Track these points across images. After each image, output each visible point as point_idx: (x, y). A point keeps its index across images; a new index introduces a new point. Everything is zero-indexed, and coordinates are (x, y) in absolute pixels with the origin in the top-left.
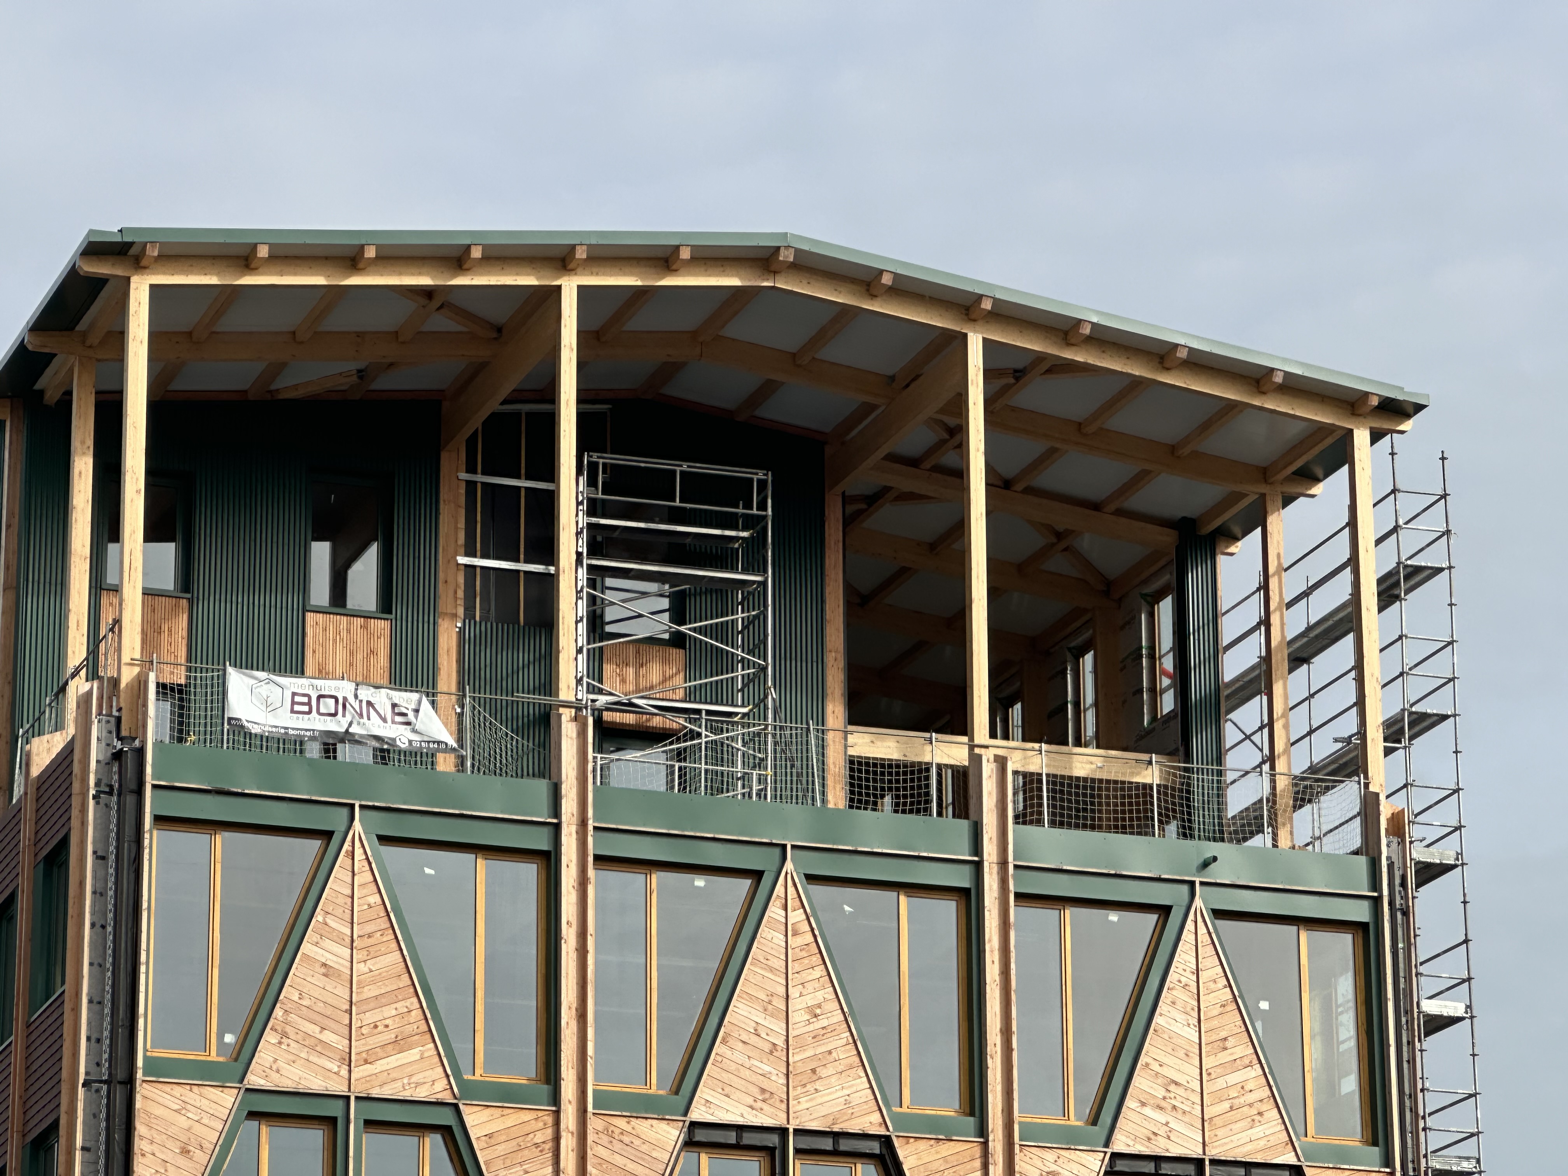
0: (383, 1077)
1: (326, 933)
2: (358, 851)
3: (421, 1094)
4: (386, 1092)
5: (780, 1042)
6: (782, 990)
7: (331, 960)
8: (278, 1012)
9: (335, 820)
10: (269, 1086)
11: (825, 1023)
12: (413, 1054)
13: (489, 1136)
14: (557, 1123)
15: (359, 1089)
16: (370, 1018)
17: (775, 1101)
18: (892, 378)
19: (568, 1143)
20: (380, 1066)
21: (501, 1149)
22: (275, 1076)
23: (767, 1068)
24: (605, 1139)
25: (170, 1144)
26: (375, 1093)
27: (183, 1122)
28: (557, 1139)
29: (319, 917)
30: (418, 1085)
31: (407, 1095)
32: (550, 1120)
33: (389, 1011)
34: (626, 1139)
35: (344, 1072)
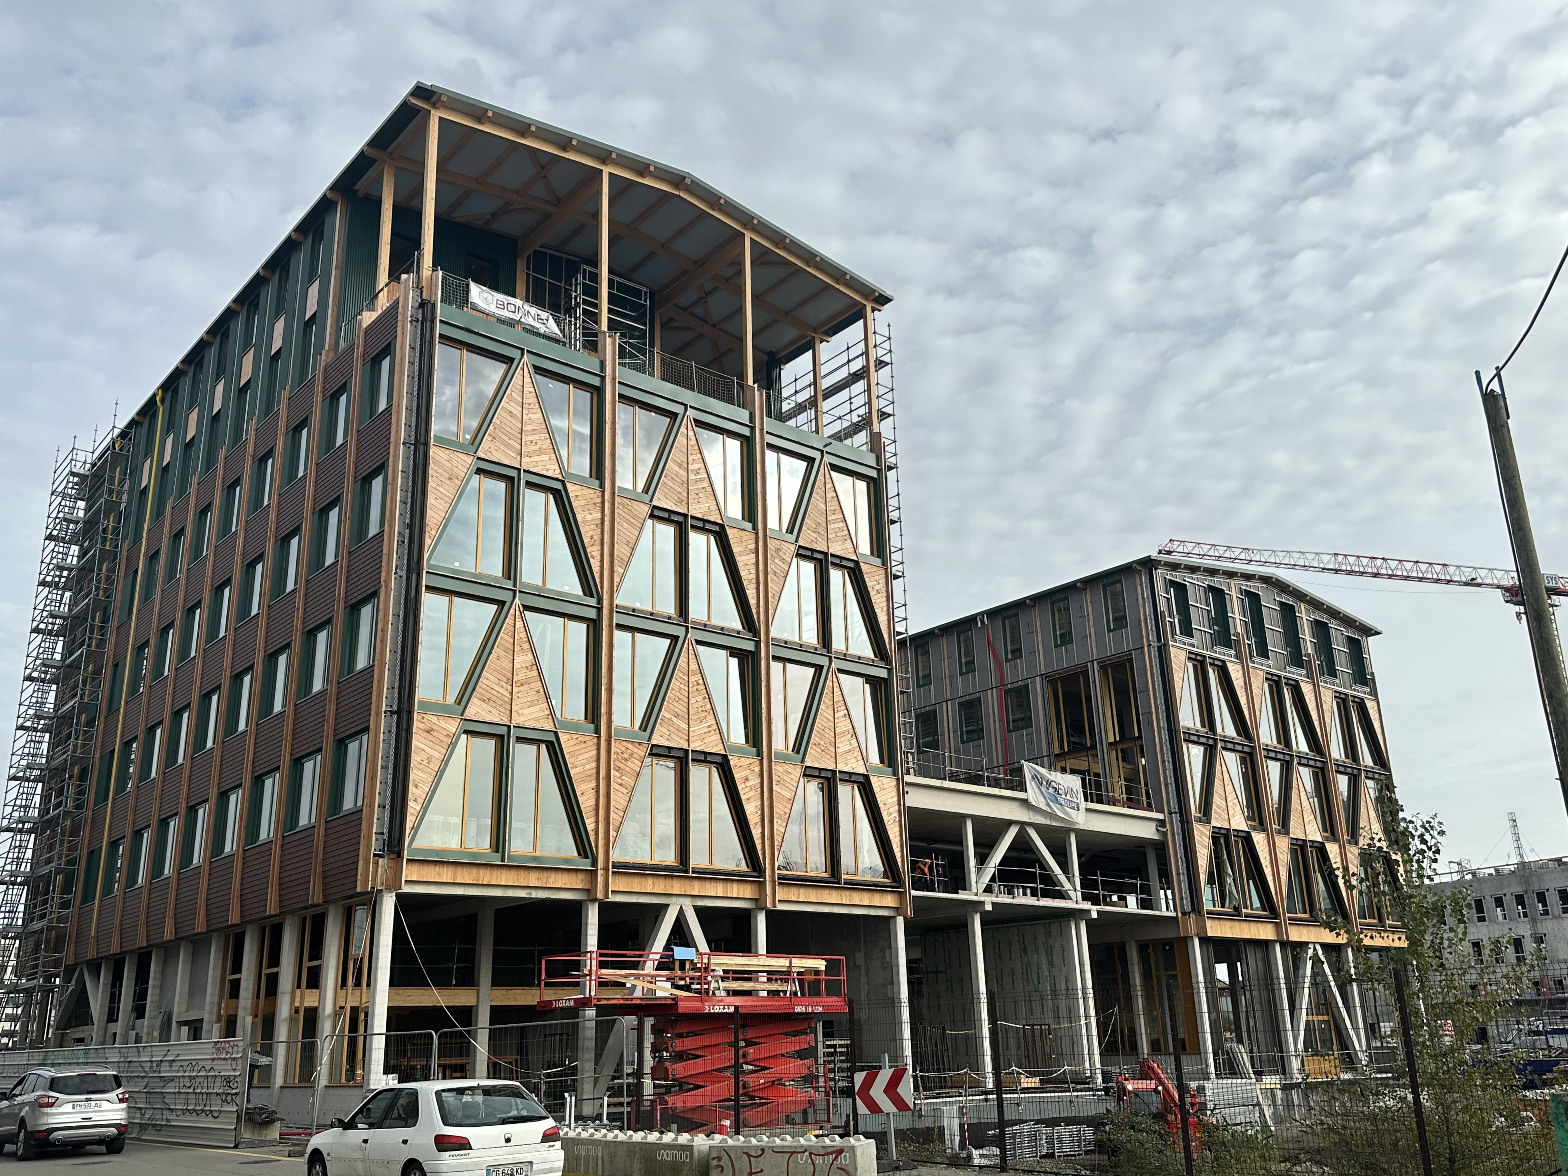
0: (534, 464)
1: (511, 399)
2: (526, 368)
3: (549, 474)
4: (535, 470)
5: (685, 481)
6: (685, 460)
7: (514, 411)
8: (491, 427)
9: (515, 354)
10: (487, 458)
11: (700, 476)
12: (546, 457)
13: (577, 496)
14: (603, 497)
15: (524, 467)
16: (529, 438)
17: (683, 503)
18: (696, 262)
19: (607, 505)
20: (534, 459)
21: (581, 503)
22: (489, 454)
23: (680, 490)
24: (621, 507)
25: (444, 474)
26: (531, 470)
27: (449, 465)
28: (603, 502)
29: (508, 391)
30: (548, 470)
31: (544, 473)
32: (600, 494)
33: (537, 437)
34: (630, 508)
35: (518, 459)
